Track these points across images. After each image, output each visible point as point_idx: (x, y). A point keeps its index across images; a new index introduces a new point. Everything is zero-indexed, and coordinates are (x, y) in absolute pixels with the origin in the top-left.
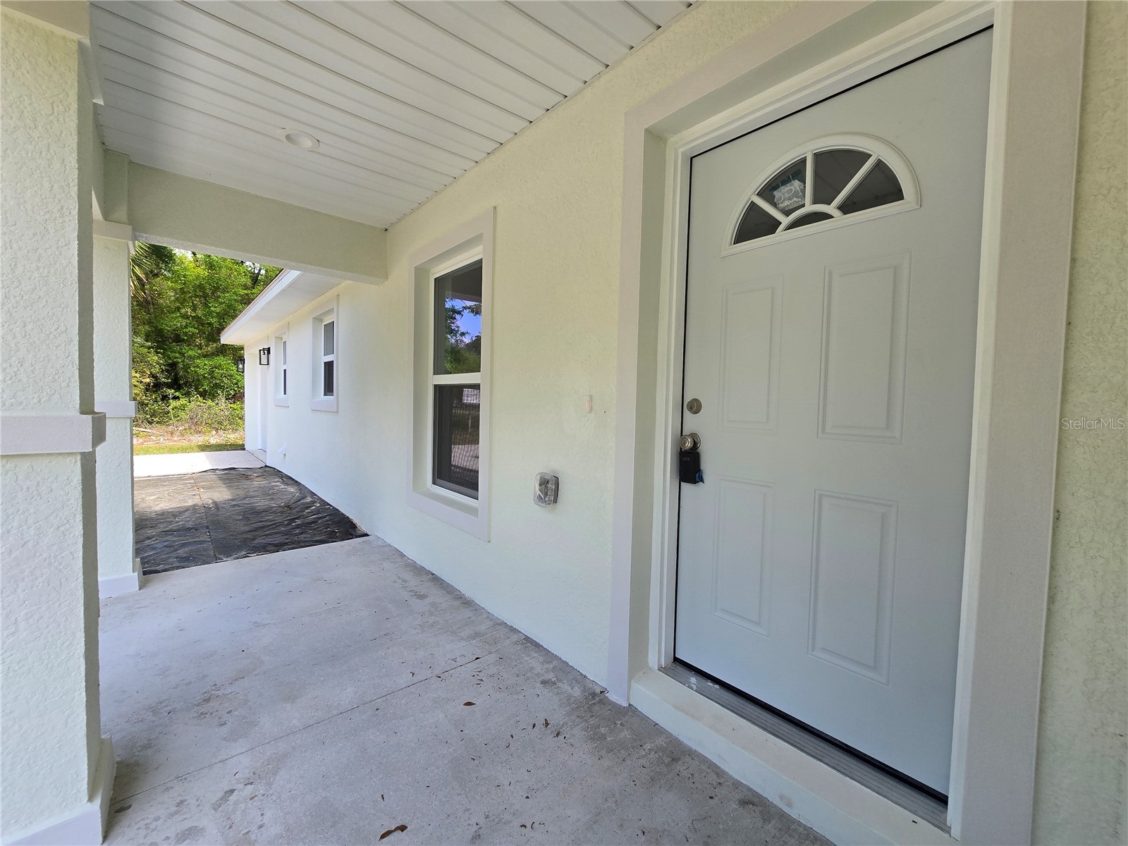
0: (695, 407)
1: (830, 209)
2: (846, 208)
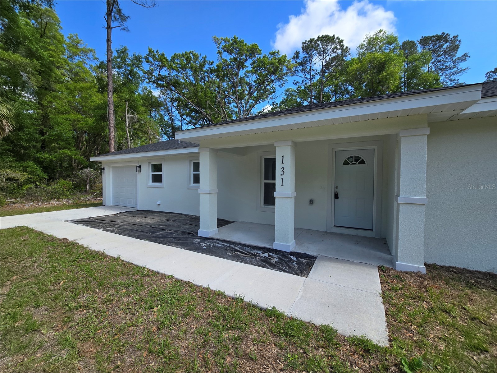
0: (337, 187)
1: (357, 163)
2: (359, 163)
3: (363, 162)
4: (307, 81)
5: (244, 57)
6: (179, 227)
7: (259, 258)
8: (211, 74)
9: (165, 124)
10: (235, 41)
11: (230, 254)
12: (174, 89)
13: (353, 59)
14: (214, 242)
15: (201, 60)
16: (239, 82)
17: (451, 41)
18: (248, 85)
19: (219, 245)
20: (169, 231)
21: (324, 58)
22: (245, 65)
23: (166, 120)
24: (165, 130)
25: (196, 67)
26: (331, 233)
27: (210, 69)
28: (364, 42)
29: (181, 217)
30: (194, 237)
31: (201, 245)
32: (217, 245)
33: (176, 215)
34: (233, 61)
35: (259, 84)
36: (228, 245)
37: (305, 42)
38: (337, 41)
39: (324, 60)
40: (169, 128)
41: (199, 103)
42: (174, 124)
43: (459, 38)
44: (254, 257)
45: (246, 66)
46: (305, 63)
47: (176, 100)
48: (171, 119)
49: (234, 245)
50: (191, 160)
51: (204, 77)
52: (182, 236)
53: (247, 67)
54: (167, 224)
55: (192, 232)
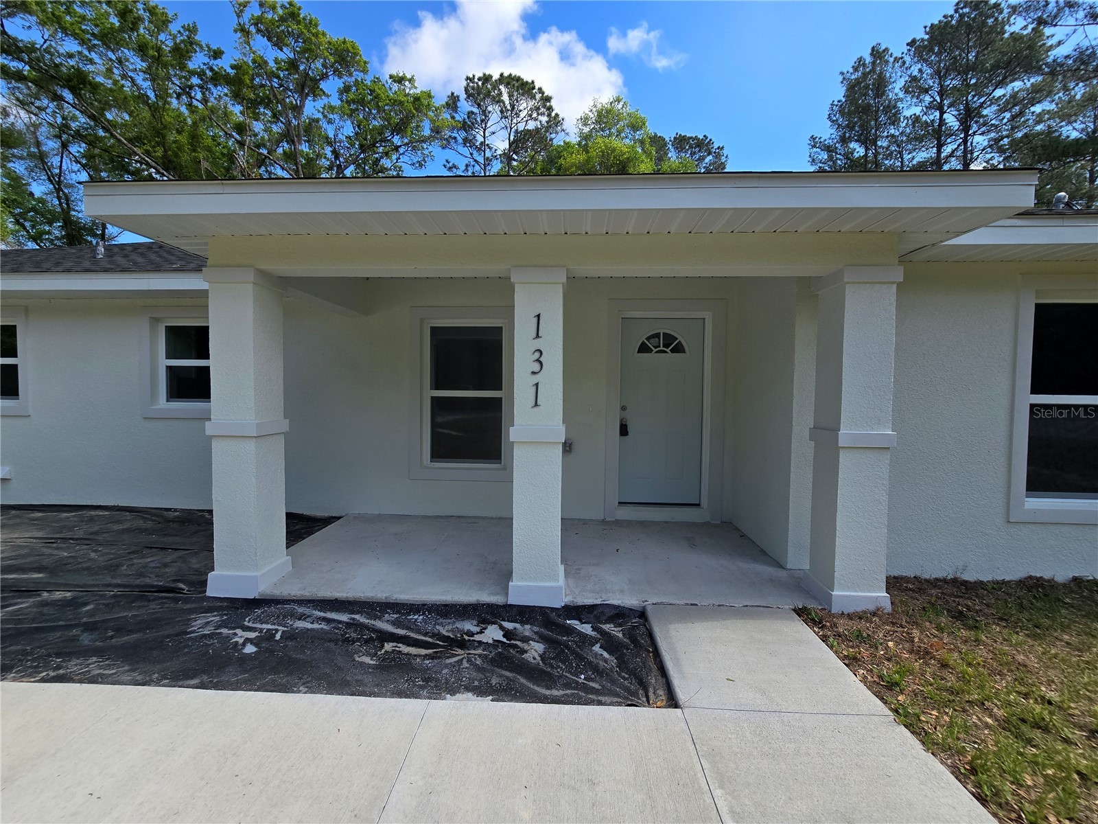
0: (625, 408)
1: (668, 350)
2: (672, 351)
3: (679, 349)
4: (477, 168)
5: (318, 64)
6: (112, 568)
7: (479, 651)
8: (215, 86)
9: (33, 209)
10: (292, 14)
11: (367, 660)
12: (68, 96)
13: (569, 142)
14: (285, 617)
15: (179, 32)
16: (305, 131)
17: (715, 153)
18: (330, 143)
19: (310, 626)
20: (58, 595)
21: (513, 126)
22: (321, 89)
23: (37, 194)
24: (33, 227)
25: (159, 50)
26: (618, 523)
27: (211, 69)
28: (590, 114)
29: (118, 522)
30: (188, 606)
31: (228, 638)
32: (300, 624)
33: (93, 513)
34: (287, 70)
35: (363, 148)
36: (344, 617)
37: (471, 76)
38: (538, 96)
39: (513, 130)
40: (50, 224)
41: (170, 161)
42: (73, 213)
43: (725, 152)
44: (460, 651)
45: (324, 92)
46: (472, 127)
47: (78, 136)
48: (58, 193)
49: (368, 614)
50: (155, 321)
51: (191, 87)
52: (130, 609)
53: (328, 96)
54: (45, 562)
55: (175, 581)
